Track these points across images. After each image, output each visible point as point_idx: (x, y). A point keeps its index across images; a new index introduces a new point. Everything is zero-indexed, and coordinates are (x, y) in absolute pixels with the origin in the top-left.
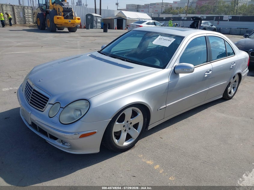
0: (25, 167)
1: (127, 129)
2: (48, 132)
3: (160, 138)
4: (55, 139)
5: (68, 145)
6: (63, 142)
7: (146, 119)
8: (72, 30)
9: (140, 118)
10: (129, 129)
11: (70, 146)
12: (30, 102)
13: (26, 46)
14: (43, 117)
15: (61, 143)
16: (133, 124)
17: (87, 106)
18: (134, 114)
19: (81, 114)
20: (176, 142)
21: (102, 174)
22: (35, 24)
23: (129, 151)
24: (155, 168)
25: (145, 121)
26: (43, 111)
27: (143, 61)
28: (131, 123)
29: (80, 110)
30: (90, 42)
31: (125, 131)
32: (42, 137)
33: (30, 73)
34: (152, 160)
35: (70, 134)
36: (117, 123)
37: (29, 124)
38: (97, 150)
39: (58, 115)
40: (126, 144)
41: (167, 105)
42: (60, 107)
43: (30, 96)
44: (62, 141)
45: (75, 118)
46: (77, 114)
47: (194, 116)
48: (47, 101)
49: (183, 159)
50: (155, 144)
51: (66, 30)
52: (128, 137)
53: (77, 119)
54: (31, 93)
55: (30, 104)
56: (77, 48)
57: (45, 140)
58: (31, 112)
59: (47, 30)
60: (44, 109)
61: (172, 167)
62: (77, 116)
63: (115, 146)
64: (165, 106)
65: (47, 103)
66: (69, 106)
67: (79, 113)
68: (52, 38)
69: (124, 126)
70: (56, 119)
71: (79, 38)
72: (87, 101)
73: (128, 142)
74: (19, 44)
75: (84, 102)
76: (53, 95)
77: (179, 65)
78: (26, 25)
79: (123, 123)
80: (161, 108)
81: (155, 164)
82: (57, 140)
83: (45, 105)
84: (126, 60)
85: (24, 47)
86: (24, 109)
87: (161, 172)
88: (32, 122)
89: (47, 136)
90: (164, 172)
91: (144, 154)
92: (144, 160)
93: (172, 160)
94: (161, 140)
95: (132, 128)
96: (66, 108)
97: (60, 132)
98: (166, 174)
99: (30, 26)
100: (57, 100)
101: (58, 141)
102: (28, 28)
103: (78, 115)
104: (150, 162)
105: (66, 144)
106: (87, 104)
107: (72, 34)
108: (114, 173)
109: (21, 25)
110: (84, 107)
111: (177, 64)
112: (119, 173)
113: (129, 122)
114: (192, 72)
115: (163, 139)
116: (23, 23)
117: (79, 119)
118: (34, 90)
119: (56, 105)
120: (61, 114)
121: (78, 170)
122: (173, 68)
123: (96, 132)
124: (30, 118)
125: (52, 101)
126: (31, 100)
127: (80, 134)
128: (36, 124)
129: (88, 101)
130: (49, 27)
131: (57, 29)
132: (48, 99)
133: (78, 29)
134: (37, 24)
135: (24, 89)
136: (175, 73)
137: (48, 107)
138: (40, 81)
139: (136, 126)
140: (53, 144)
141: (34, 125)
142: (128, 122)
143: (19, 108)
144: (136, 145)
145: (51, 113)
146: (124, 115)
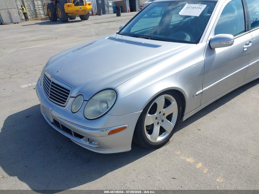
0: (51, 171)
1: (160, 122)
2: (72, 130)
3: (198, 129)
4: (81, 137)
5: (95, 143)
6: (90, 141)
7: (181, 108)
8: (84, 17)
9: (174, 108)
10: (163, 121)
11: (98, 145)
12: (50, 97)
13: (40, 40)
14: (65, 113)
15: (88, 142)
16: (166, 115)
17: (114, 97)
18: (167, 103)
19: (108, 107)
20: (217, 134)
21: (136, 177)
22: (46, 17)
23: (164, 148)
24: (198, 167)
25: (180, 110)
26: (65, 106)
27: (170, 37)
28: (164, 114)
29: (107, 103)
30: (105, 28)
31: (158, 123)
32: (66, 136)
33: (47, 65)
34: (192, 157)
35: (97, 131)
36: (149, 115)
37: (51, 122)
38: (129, 148)
39: (82, 110)
40: (160, 139)
41: (204, 89)
42: (84, 100)
43: (49, 90)
44: (88, 139)
45: (101, 111)
46: (103, 106)
47: (233, 101)
48: (68, 94)
49: (229, 154)
50: (192, 137)
51: (78, 18)
52: (162, 131)
53: (104, 113)
54: (49, 87)
55: (50, 99)
56: (91, 36)
57: (69, 139)
58: (51, 109)
59: (59, 21)
60: (65, 104)
61: (217, 165)
62: (103, 110)
63: (148, 143)
64: (201, 91)
65: (68, 96)
66: (94, 98)
67: (105, 105)
68: (65, 28)
69: (156, 118)
70: (80, 114)
71: (92, 25)
72: (113, 91)
73: (161, 137)
74: (33, 38)
75: (109, 93)
76: (74, 87)
77: (214, 38)
78: (38, 19)
79: (156, 114)
80: (197, 93)
81: (197, 162)
82: (83, 138)
83: (66, 99)
84: (150, 38)
85: (38, 40)
86: (45, 106)
87: (205, 172)
88: (54, 120)
89: (72, 135)
90: (208, 172)
91: (182, 150)
92: (183, 158)
93: (216, 157)
94: (199, 132)
95: (165, 120)
96: (90, 100)
97: (85, 129)
98: (212, 174)
99: (42, 19)
100: (79, 92)
101: (84, 140)
102: (40, 21)
103: (104, 108)
104: (190, 160)
105: (93, 142)
106: (114, 94)
107: (85, 22)
108: (150, 175)
109: (33, 19)
110: (111, 98)
111: (212, 36)
112: (155, 174)
113: (162, 113)
114: (232, 44)
115: (202, 131)
116: (35, 17)
117: (106, 113)
118: (53, 83)
119: (79, 97)
120: (86, 108)
121: (108, 172)
122: (208, 42)
123: (125, 127)
124: (51, 114)
125: (74, 93)
126: (50, 94)
127: (108, 130)
128: (59, 122)
129: (115, 90)
130: (60, 17)
131: (69, 19)
132: (69, 91)
133: (90, 16)
134: (49, 16)
135: (42, 83)
136: (210, 48)
137: (70, 101)
138: (58, 72)
139: (169, 117)
140: (79, 143)
141: (56, 123)
142: (160, 113)
143: (39, 105)
144: (170, 140)
145: (74, 107)
146: (155, 105)
